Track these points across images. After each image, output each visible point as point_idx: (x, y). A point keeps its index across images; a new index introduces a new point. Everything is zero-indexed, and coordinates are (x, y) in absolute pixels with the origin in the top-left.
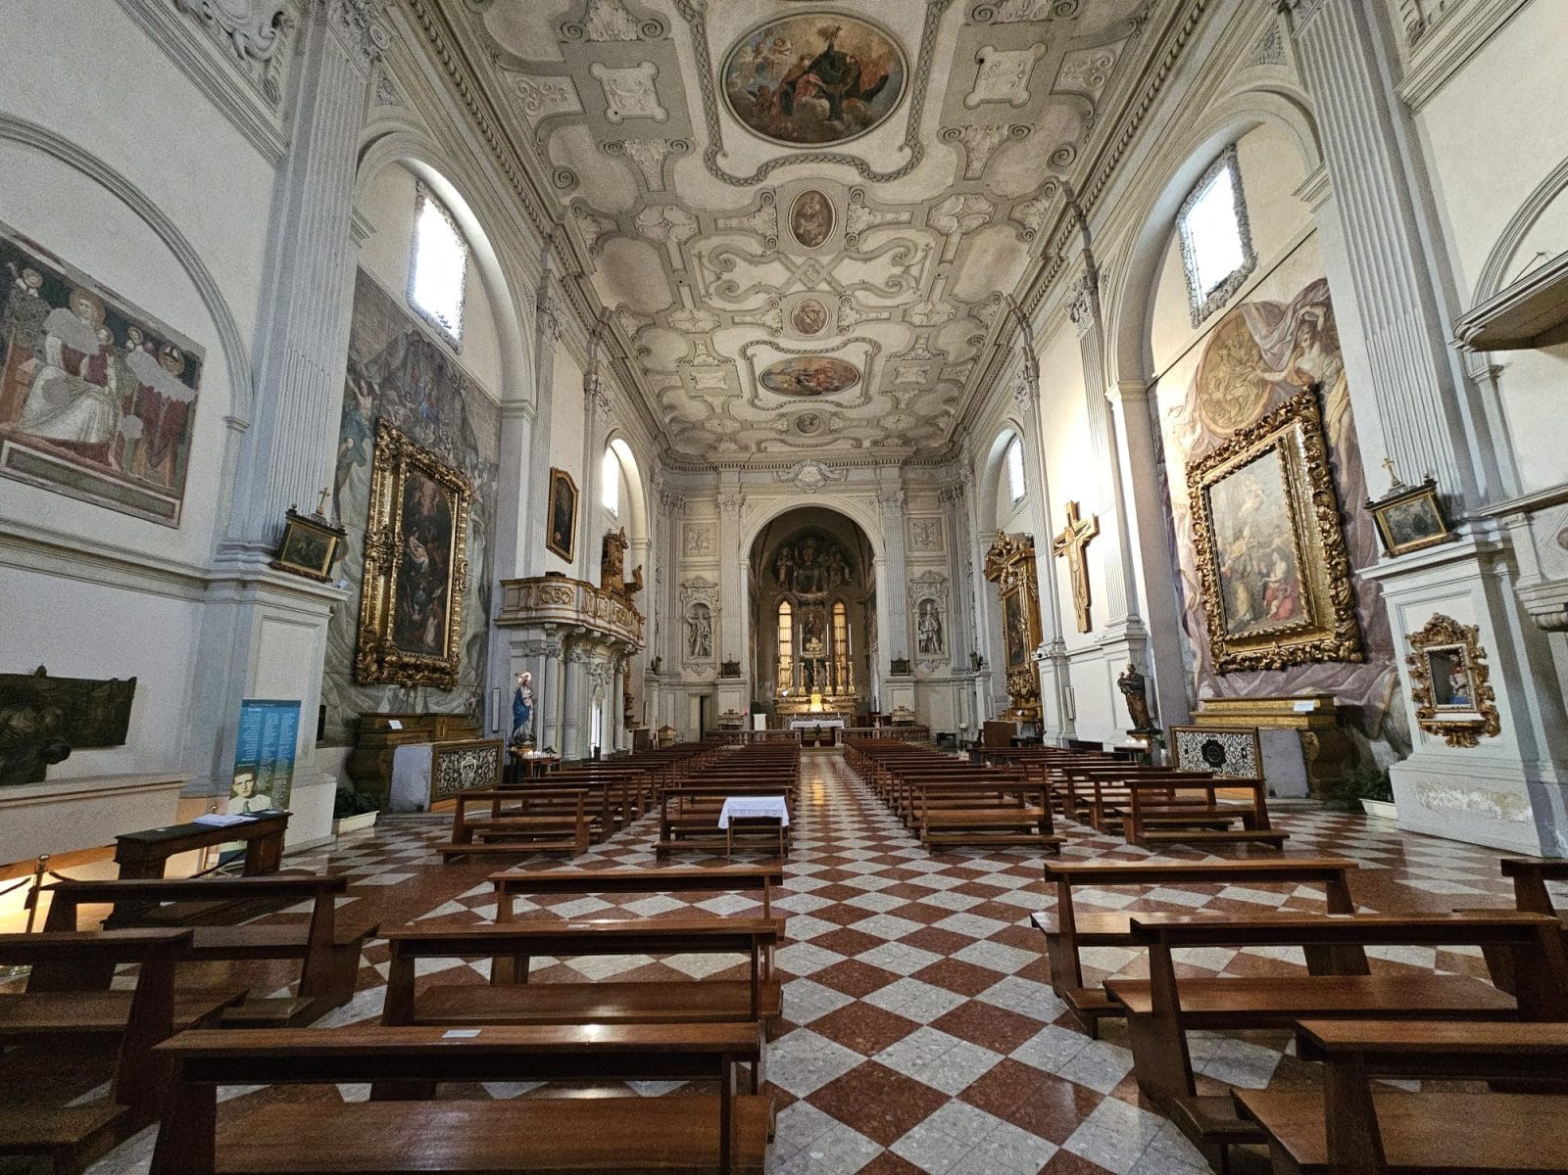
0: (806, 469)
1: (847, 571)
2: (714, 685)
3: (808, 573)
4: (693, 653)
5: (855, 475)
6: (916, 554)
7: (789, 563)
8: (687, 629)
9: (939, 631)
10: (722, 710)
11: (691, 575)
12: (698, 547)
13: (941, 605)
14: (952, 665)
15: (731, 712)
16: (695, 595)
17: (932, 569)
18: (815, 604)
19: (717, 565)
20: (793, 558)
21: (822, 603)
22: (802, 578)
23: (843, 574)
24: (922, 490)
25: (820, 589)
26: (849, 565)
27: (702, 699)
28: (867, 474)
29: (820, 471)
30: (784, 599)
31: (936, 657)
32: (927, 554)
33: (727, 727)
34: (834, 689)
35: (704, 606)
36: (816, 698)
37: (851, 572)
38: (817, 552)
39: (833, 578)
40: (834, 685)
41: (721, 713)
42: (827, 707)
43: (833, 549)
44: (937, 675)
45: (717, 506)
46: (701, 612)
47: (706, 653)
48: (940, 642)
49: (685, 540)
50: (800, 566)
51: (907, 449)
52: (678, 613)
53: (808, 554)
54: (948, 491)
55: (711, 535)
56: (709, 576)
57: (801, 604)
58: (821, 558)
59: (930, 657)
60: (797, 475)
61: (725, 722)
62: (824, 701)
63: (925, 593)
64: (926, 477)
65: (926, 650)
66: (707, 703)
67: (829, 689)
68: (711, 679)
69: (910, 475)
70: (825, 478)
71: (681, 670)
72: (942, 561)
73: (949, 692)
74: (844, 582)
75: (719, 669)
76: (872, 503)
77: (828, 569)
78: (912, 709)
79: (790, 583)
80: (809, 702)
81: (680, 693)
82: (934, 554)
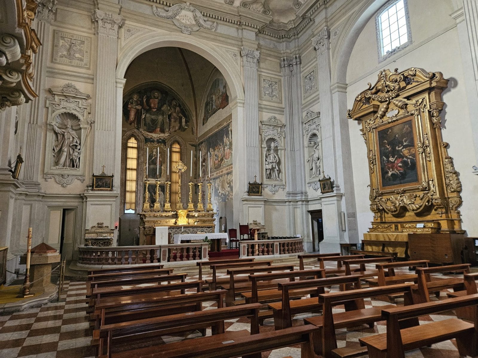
0: (184, 12)
1: (184, 120)
2: (82, 198)
3: (153, 117)
4: (57, 163)
5: (224, 29)
6: (265, 103)
7: (139, 107)
8: (51, 137)
9: (279, 163)
10: (90, 223)
11: (60, 82)
12: (70, 55)
13: (281, 144)
14: (287, 189)
15: (100, 225)
16: (64, 104)
17: (276, 116)
18: (158, 142)
19: (92, 79)
20: (142, 104)
21: (164, 142)
22: (148, 121)
23: (181, 122)
24: (270, 55)
25: (162, 131)
26: (185, 116)
27: (65, 211)
28: (232, 31)
29: (195, 17)
30: (133, 136)
31: (276, 183)
32: (273, 104)
33: (96, 241)
34: (195, 206)
35: (74, 117)
36: (182, 213)
37: (186, 122)
38: (162, 103)
39: (173, 124)
40: (195, 203)
41: (89, 226)
42: (191, 221)
43: (174, 103)
44: (276, 197)
45: (94, 21)
46: (69, 123)
47: (73, 164)
48: (279, 171)
49: (54, 46)
50: (147, 111)
51: (265, 17)
52: (41, 119)
53: (154, 103)
54: (289, 60)
55: (85, 48)
56: (82, 87)
57: (147, 140)
58: (164, 108)
59: (274, 183)
60: (176, 15)
61: (94, 236)
62: (188, 216)
63: (269, 133)
64: (272, 46)
65: (269, 177)
66: (70, 216)
67: (191, 206)
68: (78, 192)
69: (262, 42)
70: (199, 25)
71: (39, 179)
72: (281, 111)
73: (285, 209)
74: (181, 127)
75: (88, 181)
76: (235, 55)
77: (170, 116)
78: (263, 224)
79: (139, 123)
80: (176, 216)
81: (37, 206)
82: (276, 105)
